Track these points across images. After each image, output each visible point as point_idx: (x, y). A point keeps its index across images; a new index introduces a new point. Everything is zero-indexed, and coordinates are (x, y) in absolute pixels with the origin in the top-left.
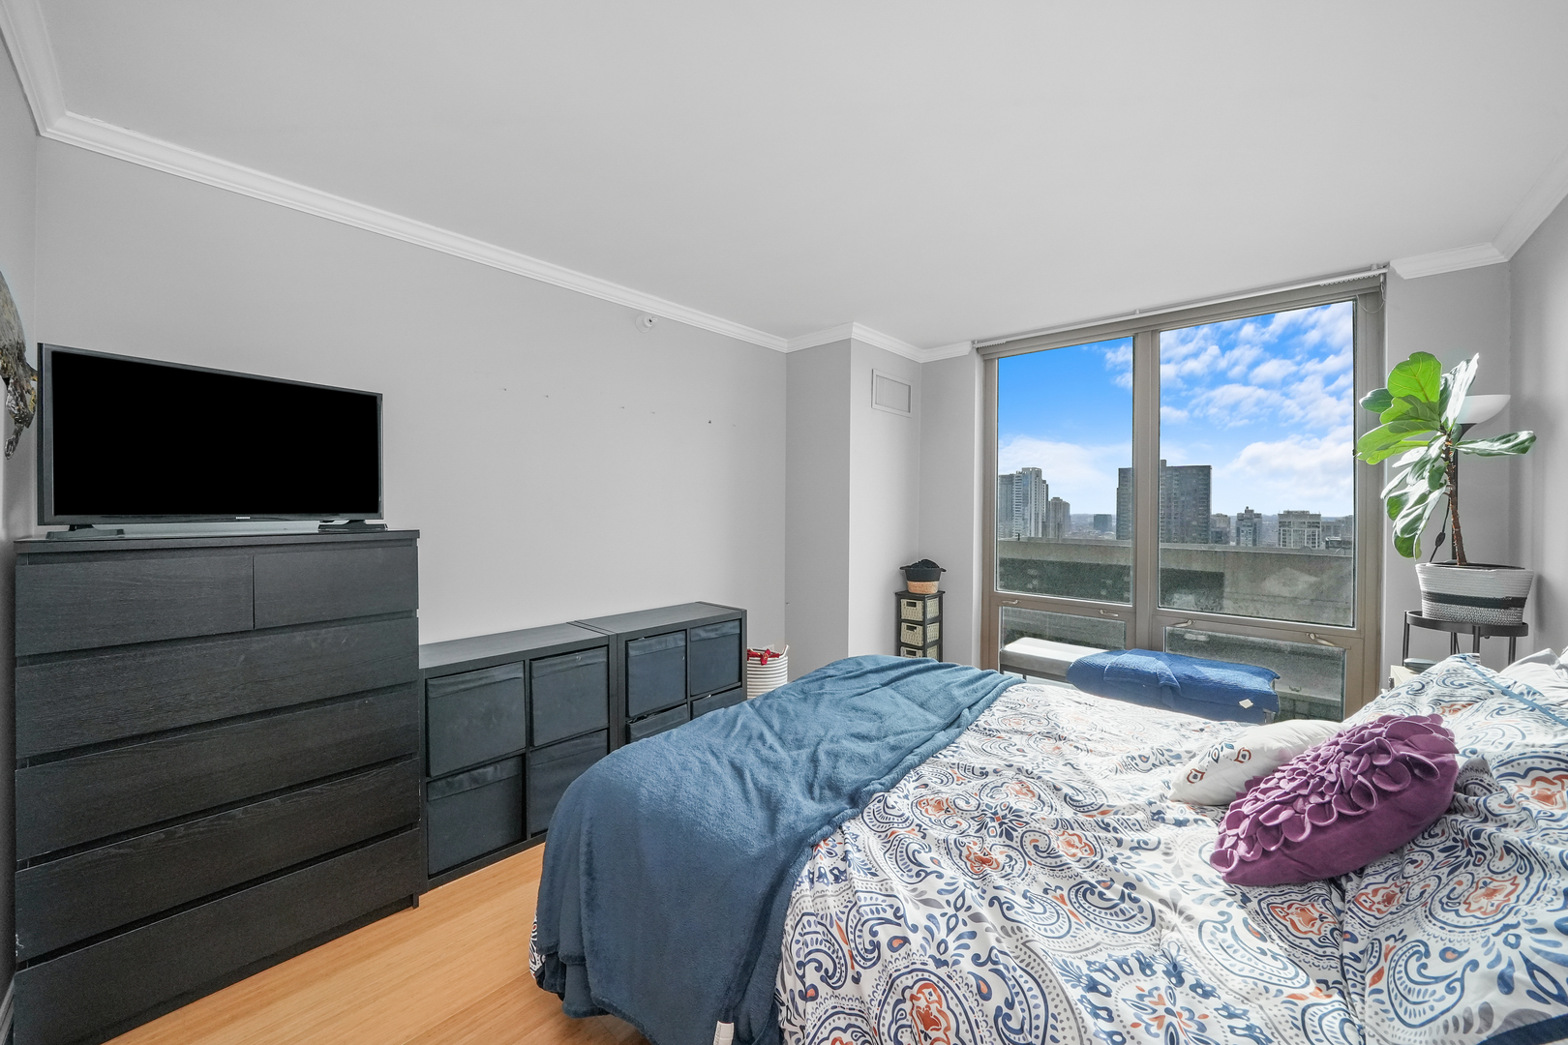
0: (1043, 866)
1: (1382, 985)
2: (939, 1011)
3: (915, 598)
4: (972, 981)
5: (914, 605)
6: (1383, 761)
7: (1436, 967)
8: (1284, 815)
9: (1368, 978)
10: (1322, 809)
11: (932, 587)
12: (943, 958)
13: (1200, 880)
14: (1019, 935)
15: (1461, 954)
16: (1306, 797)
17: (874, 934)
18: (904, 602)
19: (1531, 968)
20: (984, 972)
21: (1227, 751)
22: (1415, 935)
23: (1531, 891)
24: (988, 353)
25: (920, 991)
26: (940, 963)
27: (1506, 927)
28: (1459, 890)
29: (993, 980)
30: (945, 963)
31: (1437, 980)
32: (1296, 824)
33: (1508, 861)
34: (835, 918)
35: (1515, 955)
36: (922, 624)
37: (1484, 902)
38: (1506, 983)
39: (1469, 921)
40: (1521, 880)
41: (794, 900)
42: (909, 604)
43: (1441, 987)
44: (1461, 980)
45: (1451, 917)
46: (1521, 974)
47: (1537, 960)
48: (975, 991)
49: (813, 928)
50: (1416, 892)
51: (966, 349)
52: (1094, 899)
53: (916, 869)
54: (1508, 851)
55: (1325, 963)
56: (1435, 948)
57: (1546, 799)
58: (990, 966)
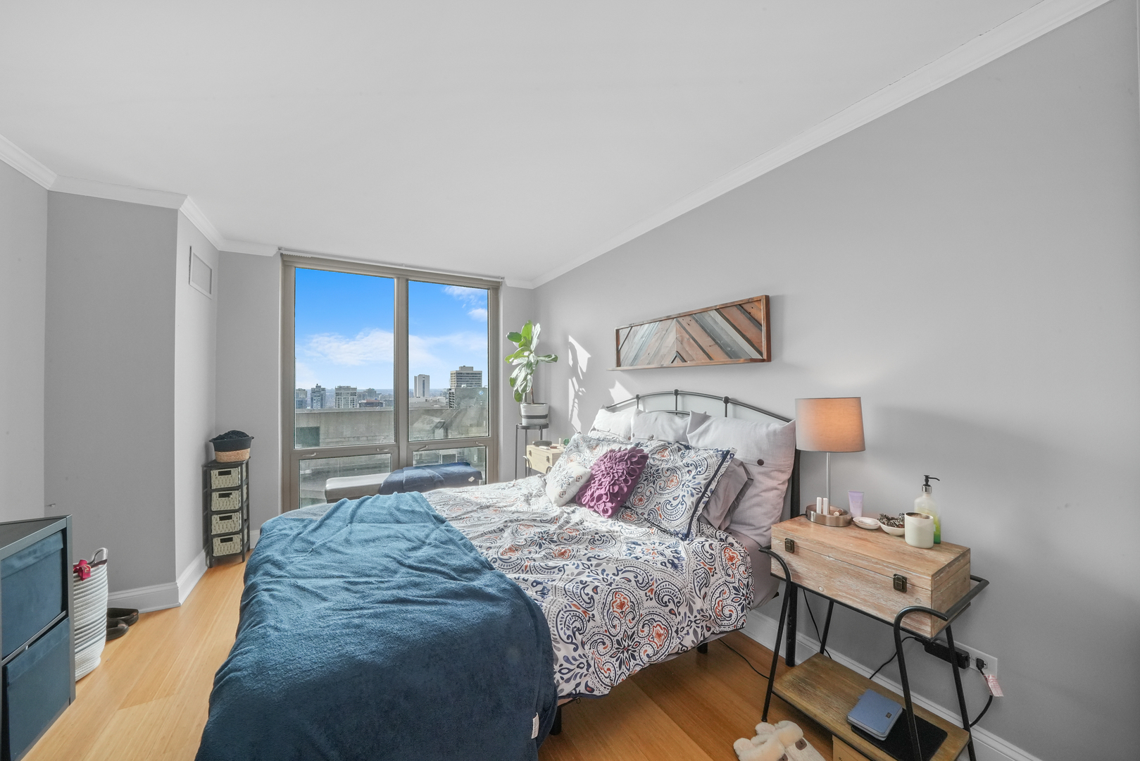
0: (574, 543)
1: (663, 517)
2: (624, 598)
3: (225, 469)
4: (623, 580)
5: (229, 473)
6: (635, 460)
7: (674, 503)
8: (616, 488)
9: (659, 518)
10: (626, 481)
11: (245, 454)
12: (609, 582)
13: (603, 522)
14: (612, 560)
15: (678, 496)
16: (618, 480)
17: (587, 594)
18: (215, 473)
19: (694, 489)
20: (621, 575)
21: (571, 480)
22: (662, 501)
23: (680, 475)
24: (288, 260)
25: (616, 598)
26: (610, 584)
27: (683, 485)
28: (662, 486)
29: (626, 575)
30: (611, 583)
31: (677, 505)
32: (621, 489)
33: (669, 473)
34: (569, 603)
35: (690, 488)
36: (239, 488)
37: (673, 483)
38: (692, 495)
39: (673, 489)
40: (675, 475)
41: (546, 615)
42: (221, 474)
43: (680, 505)
44: (683, 501)
45: (667, 491)
46: (694, 491)
47: (694, 487)
48: (626, 582)
49: (566, 615)
50: (648, 494)
51: (272, 252)
52: (597, 542)
53: (556, 570)
54: (667, 470)
55: (644, 523)
56: (671, 499)
57: (663, 456)
58: (620, 573)
